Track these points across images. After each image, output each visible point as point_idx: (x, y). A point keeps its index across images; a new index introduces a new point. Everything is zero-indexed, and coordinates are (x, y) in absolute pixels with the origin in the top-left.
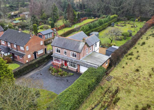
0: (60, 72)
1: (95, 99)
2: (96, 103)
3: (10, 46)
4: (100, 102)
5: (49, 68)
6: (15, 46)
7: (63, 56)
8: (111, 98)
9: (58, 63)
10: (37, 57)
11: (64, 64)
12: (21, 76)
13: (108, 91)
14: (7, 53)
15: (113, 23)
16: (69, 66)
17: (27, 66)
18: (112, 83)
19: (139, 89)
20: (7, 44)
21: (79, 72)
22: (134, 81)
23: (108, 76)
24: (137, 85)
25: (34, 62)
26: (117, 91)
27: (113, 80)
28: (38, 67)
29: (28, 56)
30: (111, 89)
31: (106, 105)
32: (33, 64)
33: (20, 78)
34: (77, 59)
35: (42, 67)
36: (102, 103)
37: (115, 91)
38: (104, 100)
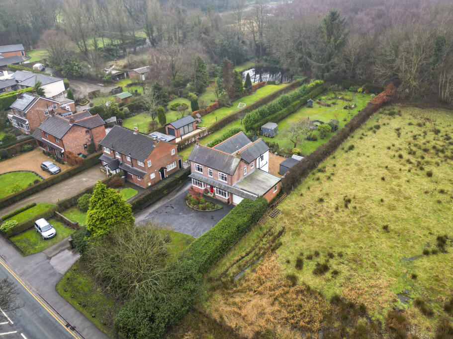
0: (202, 204)
1: (248, 244)
2: (248, 250)
3: (119, 157)
4: (254, 249)
5: (185, 196)
6: (129, 159)
7: (207, 178)
8: (271, 243)
9: (200, 187)
10: (166, 176)
11: (209, 190)
12: (141, 209)
13: (269, 232)
14: (116, 169)
15: (310, 99)
16: (216, 194)
17: (150, 195)
18: (277, 221)
19: (312, 230)
20: (115, 155)
21: (232, 204)
22: (310, 218)
23: (274, 210)
24: (313, 224)
25: (160, 186)
26: (281, 233)
27: (280, 216)
28: (168, 194)
29: (151, 175)
30: (273, 230)
31: (261, 252)
32: (160, 190)
33: (139, 213)
34: (228, 184)
35: (174, 195)
36: (257, 250)
37: (279, 234)
38: (261, 245)
